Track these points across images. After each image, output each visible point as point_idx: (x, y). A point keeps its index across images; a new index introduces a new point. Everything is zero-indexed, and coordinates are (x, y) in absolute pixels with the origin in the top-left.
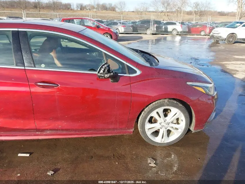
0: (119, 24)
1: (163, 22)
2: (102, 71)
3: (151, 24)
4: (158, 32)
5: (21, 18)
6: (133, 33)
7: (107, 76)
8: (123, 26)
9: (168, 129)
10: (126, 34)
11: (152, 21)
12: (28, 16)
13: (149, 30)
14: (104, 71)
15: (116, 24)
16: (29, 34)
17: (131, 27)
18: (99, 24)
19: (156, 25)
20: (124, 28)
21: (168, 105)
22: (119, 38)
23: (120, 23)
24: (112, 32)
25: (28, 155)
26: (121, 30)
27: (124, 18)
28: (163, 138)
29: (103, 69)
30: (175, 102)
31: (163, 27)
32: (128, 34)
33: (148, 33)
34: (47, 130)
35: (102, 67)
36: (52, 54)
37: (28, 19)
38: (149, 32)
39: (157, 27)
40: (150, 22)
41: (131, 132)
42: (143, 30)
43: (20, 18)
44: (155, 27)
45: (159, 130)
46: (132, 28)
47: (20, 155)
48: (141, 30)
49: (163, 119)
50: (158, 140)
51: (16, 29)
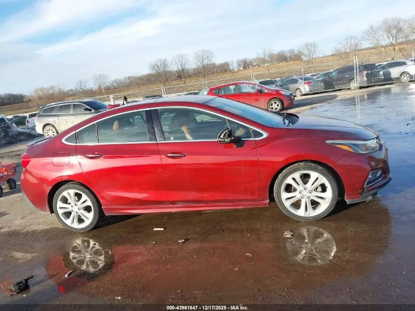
0: (300, 81)
1: (379, 65)
2: (222, 136)
3: (355, 71)
4: (371, 83)
5: (161, 96)
6: (327, 90)
7: (227, 140)
8: (308, 83)
9: (311, 199)
10: (314, 94)
11: (356, 67)
12: (169, 91)
13: (353, 83)
14: (224, 136)
15: (295, 81)
16: (159, 111)
17: (321, 82)
18: (261, 86)
19: (366, 72)
20: (309, 86)
21: (304, 169)
22: (294, 103)
23: (302, 79)
24: (283, 95)
25: (162, 229)
26: (304, 89)
27: (317, 69)
28: (306, 210)
29: (223, 134)
30: (313, 165)
31: (381, 73)
32: (317, 93)
33: (353, 88)
34: (178, 201)
35: (223, 132)
36: (184, 129)
37: (169, 95)
38: (354, 85)
39: (367, 75)
40: (353, 70)
41: (265, 204)
42: (344, 84)
43: (159, 96)
44: (365, 74)
45: (300, 200)
46: (322, 84)
47: (155, 229)
48: (339, 84)
49: (303, 186)
50: (301, 212)
51: (149, 109)
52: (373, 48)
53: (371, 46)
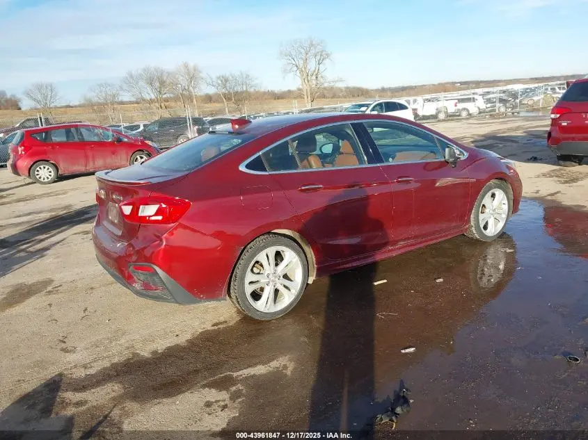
13: (181, 140)
21: (495, 187)
24: (150, 147)
25: (385, 281)
30: (498, 183)
39: (199, 132)
47: (376, 283)
49: (492, 205)
52: (137, 103)
53: (133, 99)
